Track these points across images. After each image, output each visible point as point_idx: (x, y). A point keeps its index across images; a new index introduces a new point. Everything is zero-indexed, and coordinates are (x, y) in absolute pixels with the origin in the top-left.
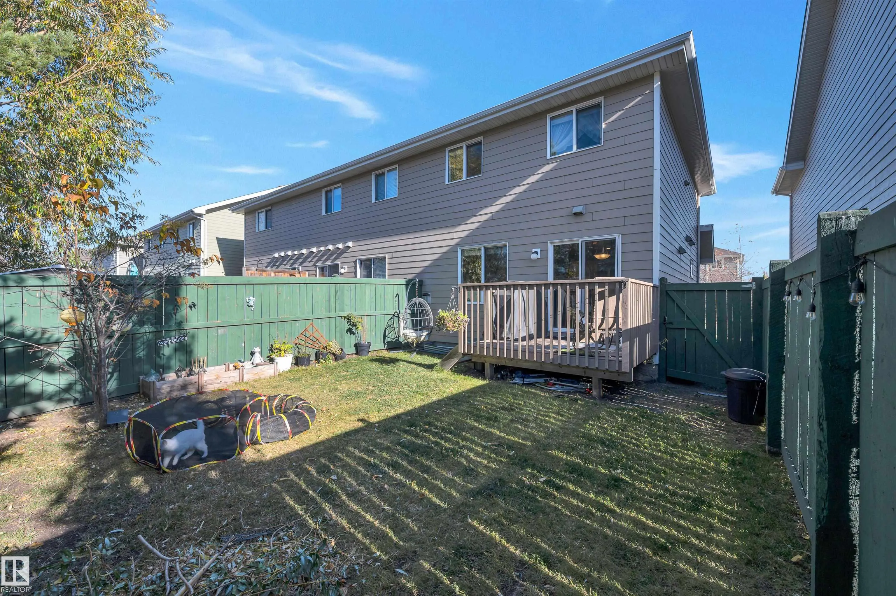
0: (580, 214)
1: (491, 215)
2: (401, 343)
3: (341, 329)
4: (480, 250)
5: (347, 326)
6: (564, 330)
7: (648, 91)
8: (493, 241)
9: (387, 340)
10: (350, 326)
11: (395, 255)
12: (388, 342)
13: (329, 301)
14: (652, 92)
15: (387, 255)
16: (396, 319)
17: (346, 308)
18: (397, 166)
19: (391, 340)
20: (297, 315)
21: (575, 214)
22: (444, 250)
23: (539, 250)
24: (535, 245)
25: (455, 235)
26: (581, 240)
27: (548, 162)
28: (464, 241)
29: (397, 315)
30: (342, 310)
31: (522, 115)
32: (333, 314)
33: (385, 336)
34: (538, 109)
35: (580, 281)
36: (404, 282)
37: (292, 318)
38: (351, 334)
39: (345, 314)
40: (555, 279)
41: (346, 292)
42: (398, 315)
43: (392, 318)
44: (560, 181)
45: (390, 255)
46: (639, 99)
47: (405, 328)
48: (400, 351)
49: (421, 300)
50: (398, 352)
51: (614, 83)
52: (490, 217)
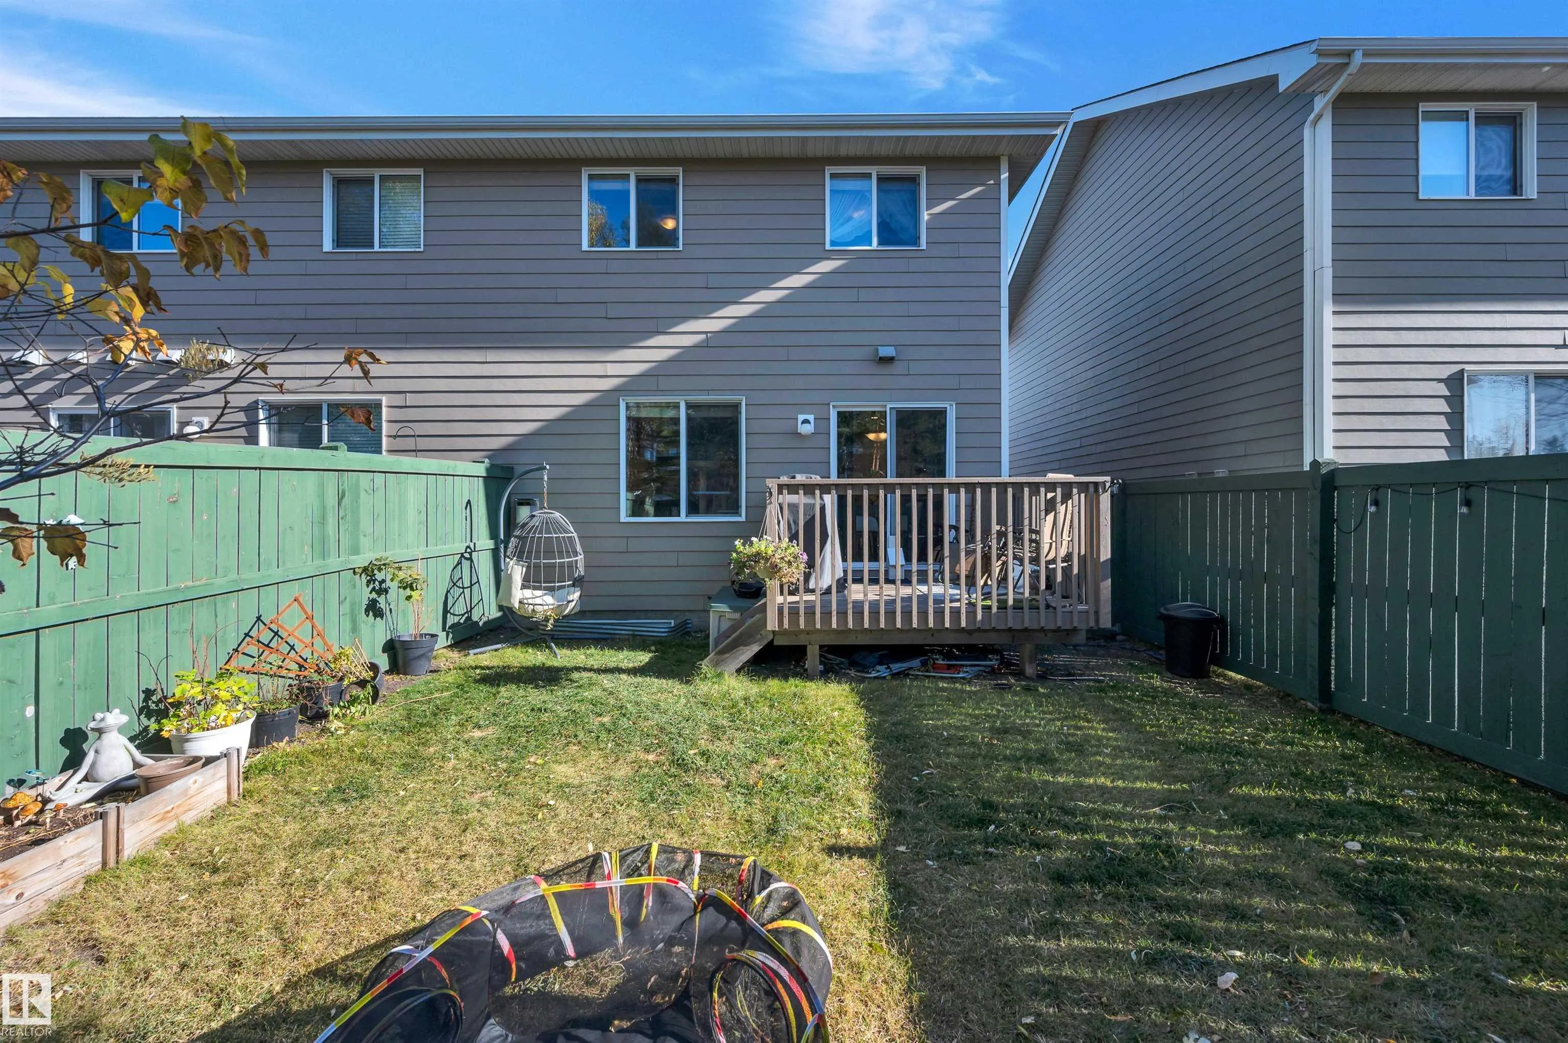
0: (891, 359)
1: (703, 336)
2: (477, 623)
3: (353, 604)
4: (677, 406)
5: (366, 595)
6: (858, 565)
7: (992, 182)
8: (708, 391)
9: (450, 622)
10: (374, 595)
11: (411, 400)
12: (453, 626)
13: (323, 521)
14: (998, 184)
15: (385, 400)
16: (466, 564)
17: (365, 542)
18: (420, 172)
19: (456, 619)
20: (234, 576)
21: (881, 359)
22: (579, 399)
23: (811, 418)
24: (804, 407)
25: (611, 369)
26: (889, 406)
27: (828, 256)
28: (632, 385)
29: (467, 556)
30: (355, 551)
31: (777, 152)
32: (334, 563)
33: (446, 612)
34: (811, 151)
35: (890, 480)
36: (480, 470)
37: (221, 584)
38: (375, 616)
39: (361, 561)
40: (840, 475)
41: (363, 494)
42: (470, 554)
43: (460, 563)
44: (852, 295)
45: (398, 400)
46: (979, 189)
47: (524, 587)
48: (499, 646)
49: (557, 515)
50: (496, 650)
51: (946, 150)
52: (703, 342)
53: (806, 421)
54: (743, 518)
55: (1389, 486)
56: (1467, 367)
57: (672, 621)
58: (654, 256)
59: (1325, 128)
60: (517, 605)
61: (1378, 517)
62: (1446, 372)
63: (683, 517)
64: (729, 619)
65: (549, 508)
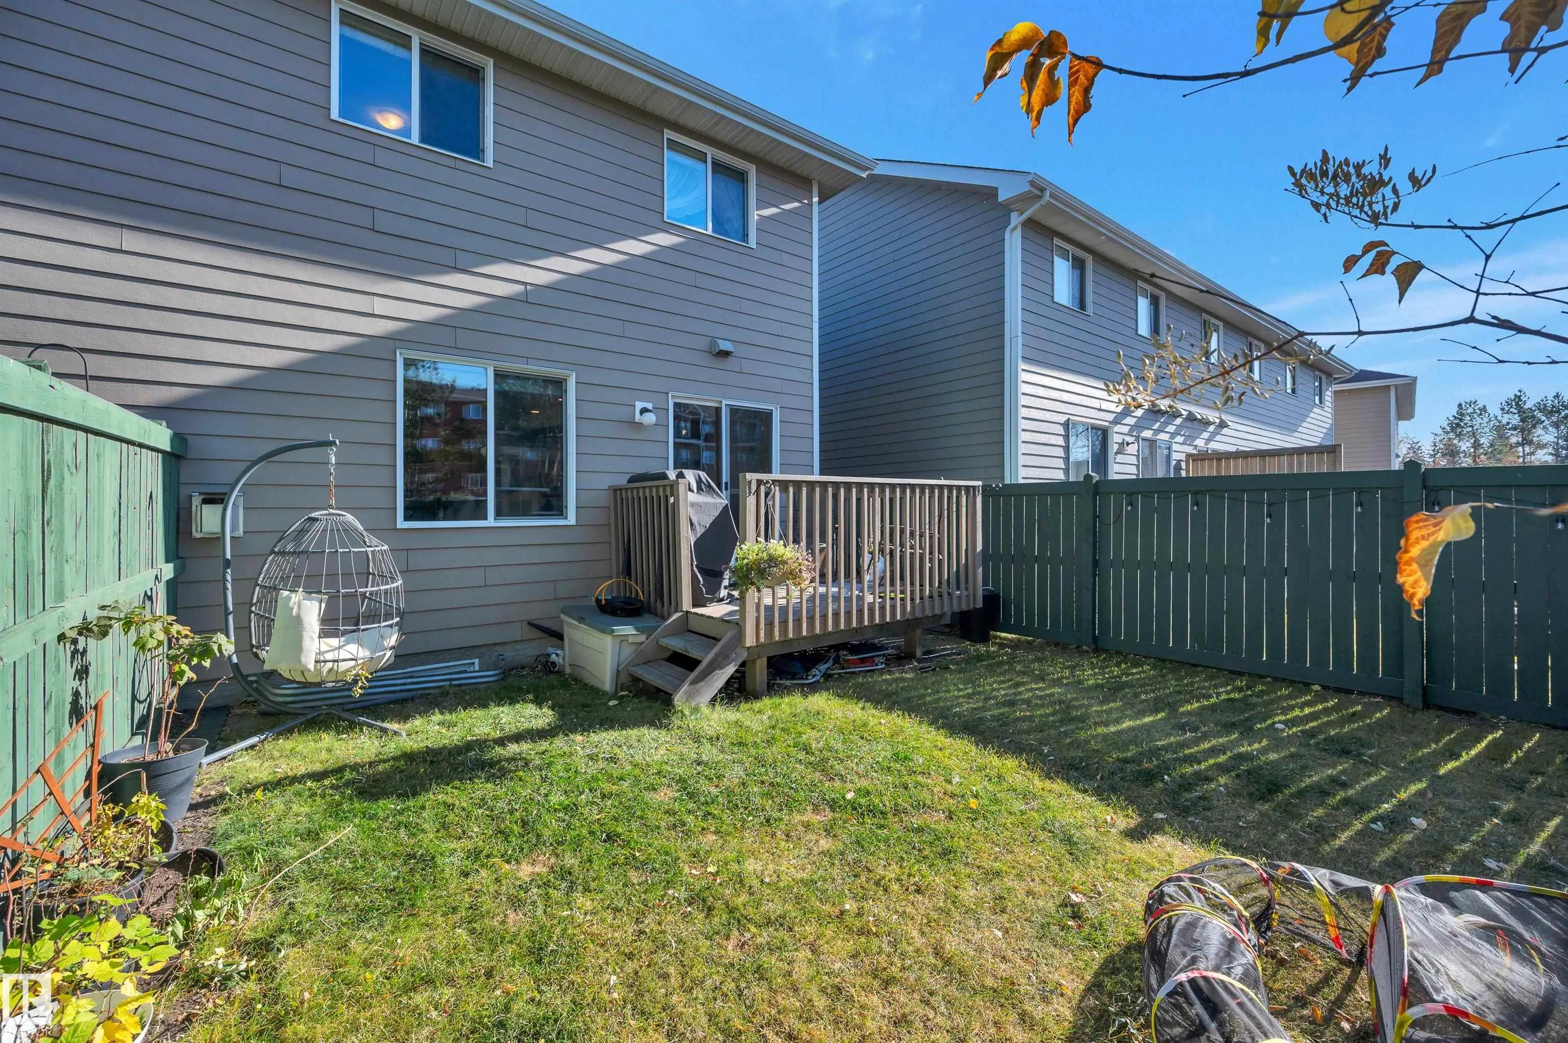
0: (726, 354)
3: (57, 707)
5: (70, 683)
7: (805, 202)
8: (527, 359)
9: (137, 716)
10: (77, 683)
14: (810, 206)
19: (141, 709)
21: (718, 351)
23: (650, 406)
24: (642, 393)
26: (723, 403)
27: (665, 228)
28: (414, 335)
30: (60, 593)
33: (133, 698)
46: (796, 204)
47: (324, 634)
48: (254, 740)
49: (350, 517)
50: (252, 747)
51: (776, 157)
52: (519, 294)
53: (644, 411)
54: (572, 519)
55: (1140, 493)
56: (1072, 418)
57: (477, 661)
58: (451, 163)
59: (1018, 233)
60: (311, 666)
61: (1132, 515)
62: (1062, 419)
63: (491, 521)
64: (632, 643)
65: (337, 509)
